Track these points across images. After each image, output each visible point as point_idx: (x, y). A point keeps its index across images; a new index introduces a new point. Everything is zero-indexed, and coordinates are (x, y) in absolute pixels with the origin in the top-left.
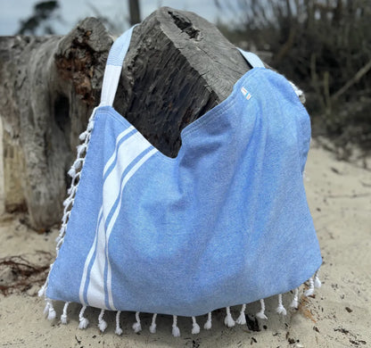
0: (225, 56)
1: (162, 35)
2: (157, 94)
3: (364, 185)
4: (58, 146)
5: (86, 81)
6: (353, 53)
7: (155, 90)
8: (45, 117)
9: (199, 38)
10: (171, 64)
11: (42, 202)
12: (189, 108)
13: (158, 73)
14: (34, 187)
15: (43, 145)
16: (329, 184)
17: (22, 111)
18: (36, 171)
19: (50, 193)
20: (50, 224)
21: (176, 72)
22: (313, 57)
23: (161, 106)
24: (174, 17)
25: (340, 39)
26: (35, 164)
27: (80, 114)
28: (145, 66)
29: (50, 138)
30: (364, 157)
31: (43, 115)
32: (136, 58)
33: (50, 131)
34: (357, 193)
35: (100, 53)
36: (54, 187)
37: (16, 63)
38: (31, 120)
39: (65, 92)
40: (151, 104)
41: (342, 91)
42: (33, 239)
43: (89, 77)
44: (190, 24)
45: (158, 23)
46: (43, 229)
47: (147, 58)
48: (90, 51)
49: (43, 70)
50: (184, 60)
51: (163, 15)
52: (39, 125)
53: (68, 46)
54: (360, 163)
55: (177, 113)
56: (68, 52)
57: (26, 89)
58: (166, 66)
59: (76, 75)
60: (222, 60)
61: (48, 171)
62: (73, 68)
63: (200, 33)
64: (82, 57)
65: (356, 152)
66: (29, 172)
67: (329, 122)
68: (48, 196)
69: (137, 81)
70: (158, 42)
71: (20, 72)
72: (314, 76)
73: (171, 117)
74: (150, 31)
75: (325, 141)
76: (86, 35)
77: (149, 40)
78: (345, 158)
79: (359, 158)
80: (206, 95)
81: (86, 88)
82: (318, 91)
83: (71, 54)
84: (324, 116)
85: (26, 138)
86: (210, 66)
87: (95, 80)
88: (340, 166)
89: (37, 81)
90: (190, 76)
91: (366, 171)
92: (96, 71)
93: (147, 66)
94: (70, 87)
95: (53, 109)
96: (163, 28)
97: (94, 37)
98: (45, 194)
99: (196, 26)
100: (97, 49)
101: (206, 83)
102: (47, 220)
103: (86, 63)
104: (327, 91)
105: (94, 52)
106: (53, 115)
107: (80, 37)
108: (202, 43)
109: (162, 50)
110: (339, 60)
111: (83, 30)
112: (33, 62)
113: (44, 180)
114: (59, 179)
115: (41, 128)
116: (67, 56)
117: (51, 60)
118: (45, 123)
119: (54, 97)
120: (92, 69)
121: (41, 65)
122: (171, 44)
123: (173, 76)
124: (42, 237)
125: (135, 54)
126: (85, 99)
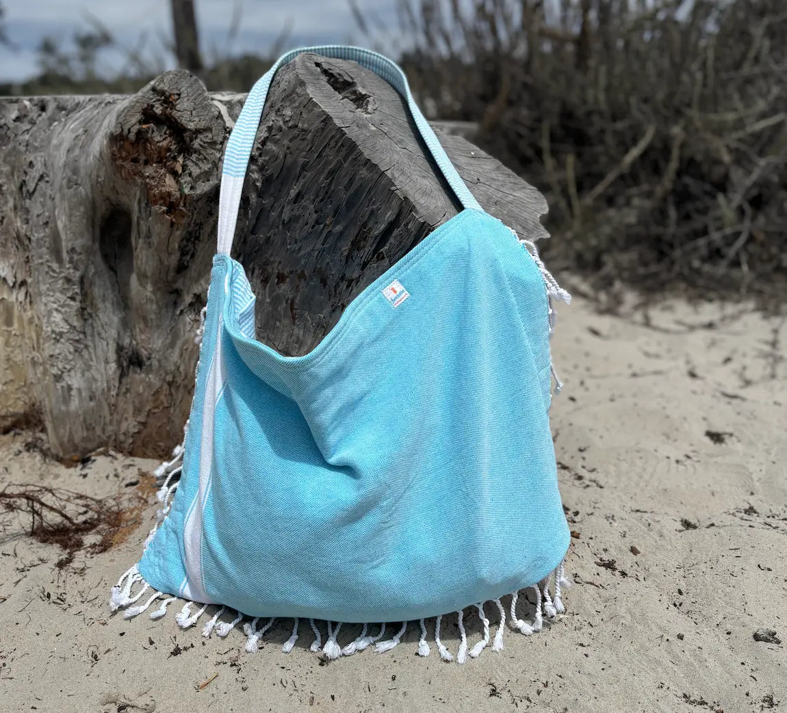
1: (310, 104)
2: (304, 202)
3: (647, 354)
4: (104, 300)
5: (169, 180)
6: (614, 119)
7: (299, 196)
8: (83, 246)
9: (370, 108)
10: (330, 154)
11: (74, 404)
12: (364, 225)
13: (304, 167)
14: (58, 378)
15: (79, 298)
16: (587, 354)
17: (35, 236)
18: (65, 348)
19: (90, 388)
20: (90, 446)
21: (339, 166)
22: (545, 127)
23: (311, 222)
24: (326, 72)
25: (590, 94)
26: (61, 334)
27: (155, 239)
28: (281, 156)
29: (92, 284)
30: (644, 305)
31: (79, 243)
32: (263, 143)
33: (92, 270)
34: (636, 369)
35: (198, 132)
36: (98, 376)
37: (23, 148)
38: (56, 253)
39: (124, 200)
40: (294, 219)
41: (600, 189)
42: (57, 476)
43: (175, 174)
44: (352, 84)
45: (303, 84)
46: (76, 456)
47: (286, 142)
48: (176, 129)
49: (82, 160)
50: (352, 146)
51: (307, 68)
52: (71, 261)
53: (134, 120)
54: (638, 317)
55: (341, 233)
56: (134, 130)
57: (44, 195)
58: (320, 156)
59: (149, 171)
61: (86, 347)
62: (143, 158)
63: (371, 99)
64: (160, 138)
65: (631, 298)
66: (49, 348)
67: (578, 245)
68: (85, 394)
69: (267, 181)
70: (304, 115)
71: (31, 164)
72: (549, 162)
73: (330, 240)
74: (289, 96)
75: (575, 280)
76: (168, 101)
77: (288, 112)
78: (611, 310)
79: (636, 308)
80: (395, 204)
81: (169, 194)
82: (557, 189)
83: (139, 132)
84: (569, 235)
85: (43, 288)
86: (396, 157)
87: (189, 179)
88: (604, 323)
89: (69, 181)
90: (364, 172)
92: (189, 163)
93: (285, 156)
94: (137, 191)
95: (97, 231)
96: (310, 91)
97: (184, 105)
98: (79, 390)
99: (363, 87)
100: (191, 126)
101: (393, 185)
102: (84, 439)
103: (169, 150)
104: (572, 190)
105: (185, 130)
106: (97, 245)
107: (157, 105)
108: (376, 117)
109: (313, 128)
110: (592, 132)
111: (162, 93)
112: (58, 147)
113: (79, 364)
114: (107, 362)
115: (76, 268)
116: (132, 136)
117: (99, 144)
118: (83, 257)
119: (103, 209)
120: (180, 160)
121: (77, 151)
122: (327, 119)
123: (332, 173)
124: (76, 471)
125: (264, 134)
126: (168, 212)
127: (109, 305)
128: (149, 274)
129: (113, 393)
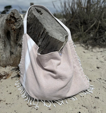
0: (49, 20)
1: (33, 14)
2: (32, 29)
3: (91, 56)
4: (8, 44)
5: (14, 26)
10: (35, 22)
11: (4, 59)
12: (40, 33)
13: (32, 24)
14: (2, 55)
15: (4, 44)
16: (82, 55)
18: (2, 51)
19: (6, 57)
20: (7, 65)
23: (33, 32)
24: (37, 9)
26: (2, 49)
27: (13, 35)
29: (6, 42)
31: (3, 36)
33: (6, 40)
34: (89, 57)
35: (17, 19)
36: (7, 55)
38: (0, 37)
39: (9, 29)
40: (31, 32)
41: (87, 31)
42: (2, 69)
43: (15, 25)
46: (5, 66)
47: (29, 20)
48: (15, 18)
49: (3, 24)
50: (38, 20)
51: (33, 9)
52: (2, 38)
53: (9, 17)
54: (91, 50)
55: (37, 34)
56: (9, 19)
58: (34, 22)
59: (11, 25)
61: (5, 51)
62: (11, 23)
63: (43, 14)
64: (13, 20)
65: (90, 47)
67: (84, 39)
68: (5, 58)
70: (32, 16)
72: (80, 27)
74: (30, 13)
76: (14, 14)
77: (30, 15)
78: (87, 49)
79: (91, 49)
80: (43, 29)
81: (14, 28)
83: (10, 19)
86: (45, 22)
87: (16, 26)
89: (1, 27)
90: (39, 24)
91: (92, 52)
92: (17, 24)
93: (29, 22)
94: (10, 28)
95: (6, 34)
96: (33, 12)
97: (16, 15)
99: (42, 12)
100: (17, 18)
101: (43, 26)
102: (5, 64)
105: (16, 18)
106: (6, 36)
107: (12, 15)
108: (43, 16)
109: (33, 18)
113: (4, 53)
114: (8, 53)
115: (3, 39)
116: (9, 20)
117: (5, 21)
119: (6, 31)
120: (15, 23)
121: (2, 22)
122: (35, 16)
123: (35, 25)
124: (5, 68)
126: (14, 31)
128: (13, 40)
129: (9, 58)
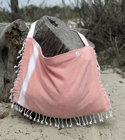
1: (46, 26)
5: (17, 42)
7: (43, 44)
10: (50, 36)
12: (56, 50)
21: (51, 38)
27: (14, 54)
32: (36, 34)
35: (23, 32)
39: (7, 46)
43: (18, 40)
45: (44, 22)
47: (41, 34)
48: (19, 31)
50: (54, 34)
53: (10, 29)
55: (52, 52)
56: (10, 31)
58: (48, 36)
59: (13, 40)
60: (66, 34)
64: (15, 33)
70: (45, 28)
73: (50, 53)
74: (42, 25)
77: (41, 28)
80: (62, 45)
81: (17, 44)
86: (63, 36)
87: (21, 41)
92: (21, 38)
93: (41, 36)
94: (10, 44)
96: (46, 23)
97: (20, 26)
100: (22, 31)
101: (61, 42)
103: (17, 35)
107: (15, 26)
109: (46, 31)
111: (16, 24)
114: (2, 81)
116: (10, 33)
120: (19, 37)
122: (49, 29)
125: (37, 32)
126: (17, 48)
127: (2, 69)
128: (12, 61)
129: (3, 88)
